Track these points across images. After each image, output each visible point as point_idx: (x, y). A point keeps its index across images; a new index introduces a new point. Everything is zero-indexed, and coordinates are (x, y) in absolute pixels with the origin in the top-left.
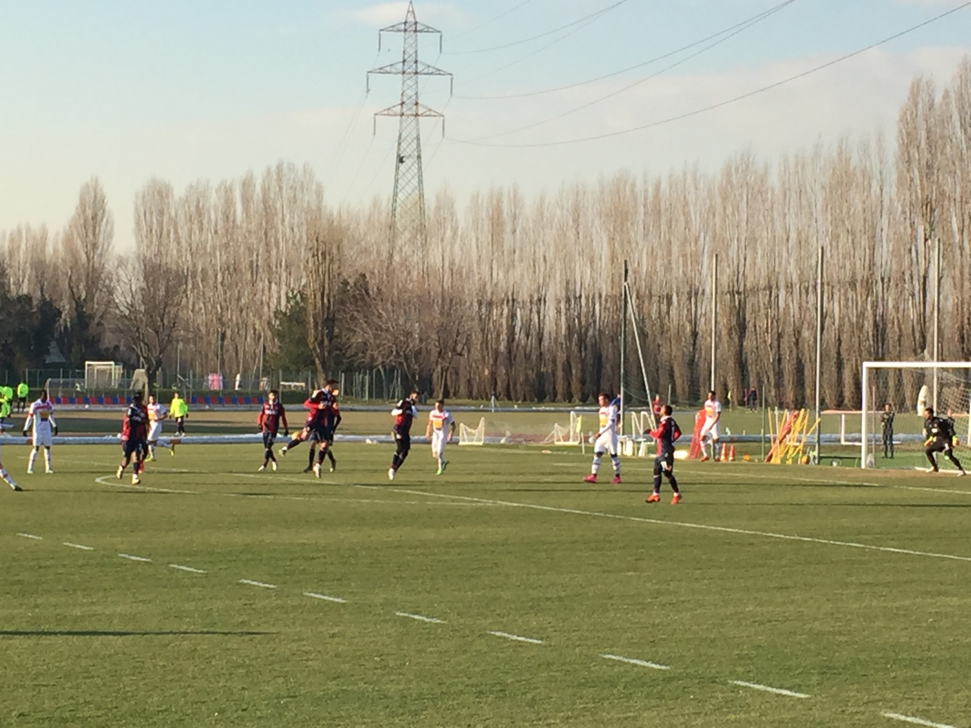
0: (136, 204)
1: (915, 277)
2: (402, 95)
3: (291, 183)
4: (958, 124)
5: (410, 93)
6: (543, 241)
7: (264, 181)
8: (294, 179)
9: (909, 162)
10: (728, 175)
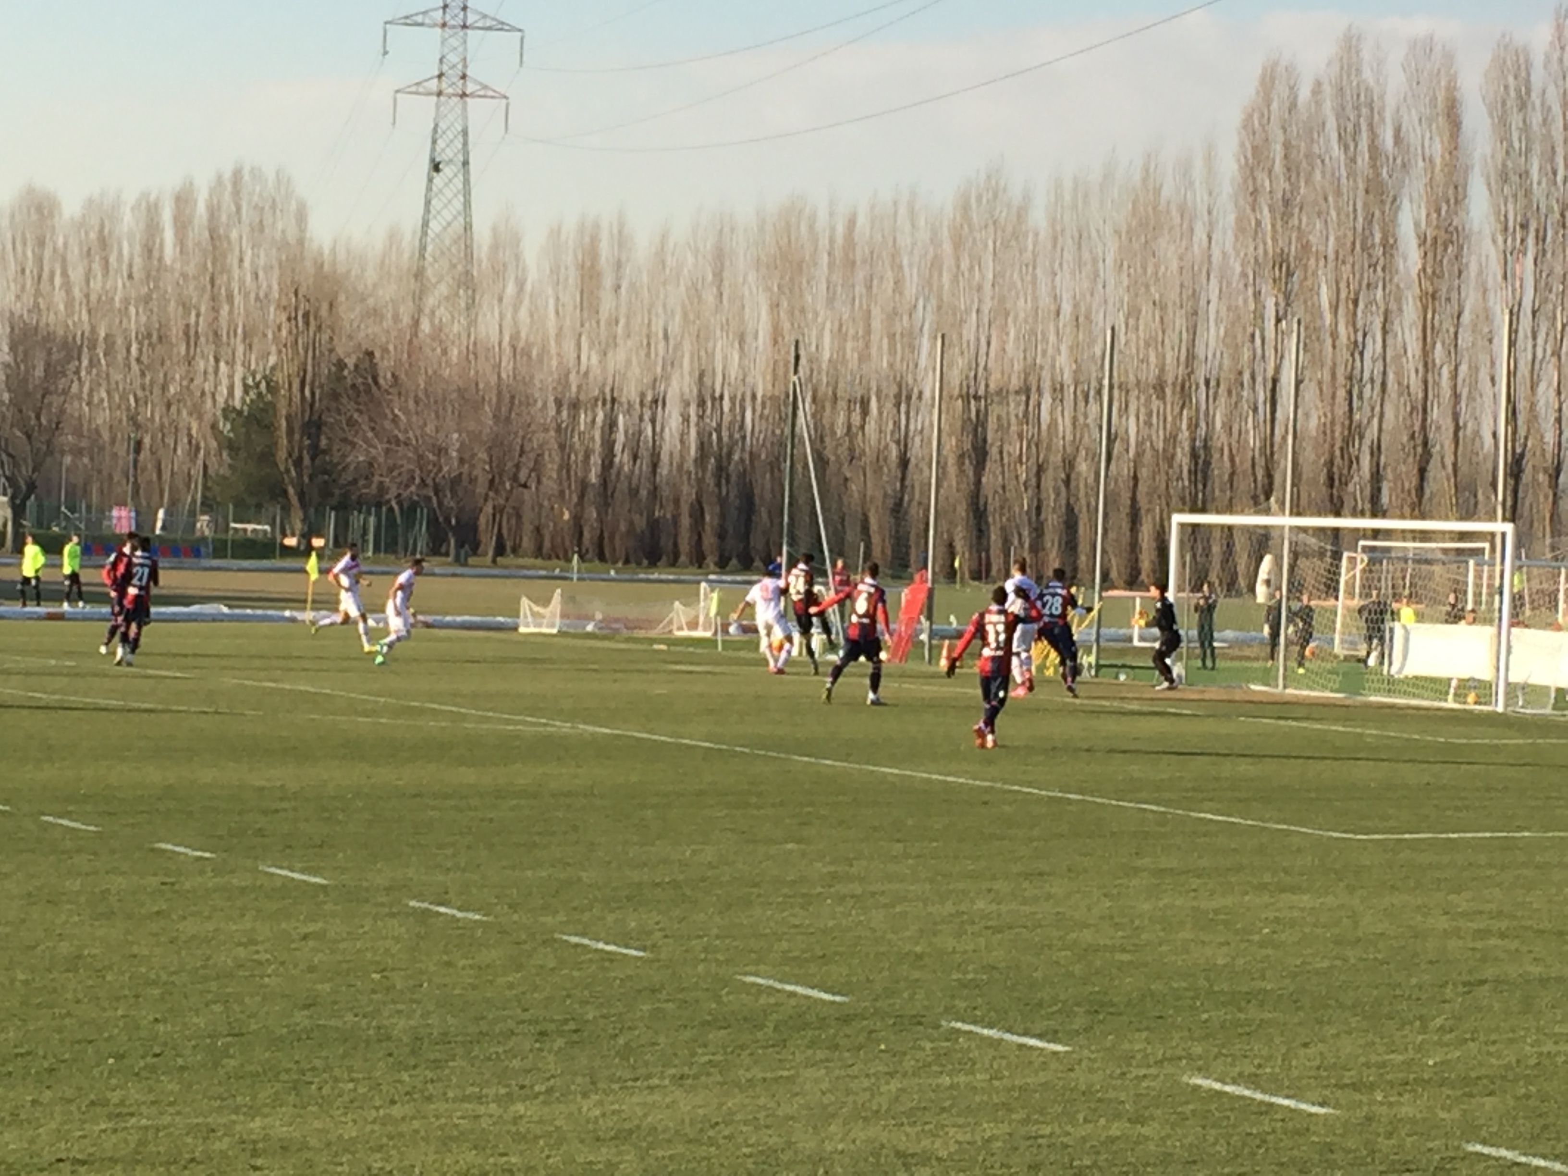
1: (1259, 379)
2: (441, 61)
3: (256, 198)
4: (1334, 136)
5: (453, 58)
6: (664, 306)
7: (211, 196)
8: (260, 195)
9: (1255, 193)
10: (965, 208)
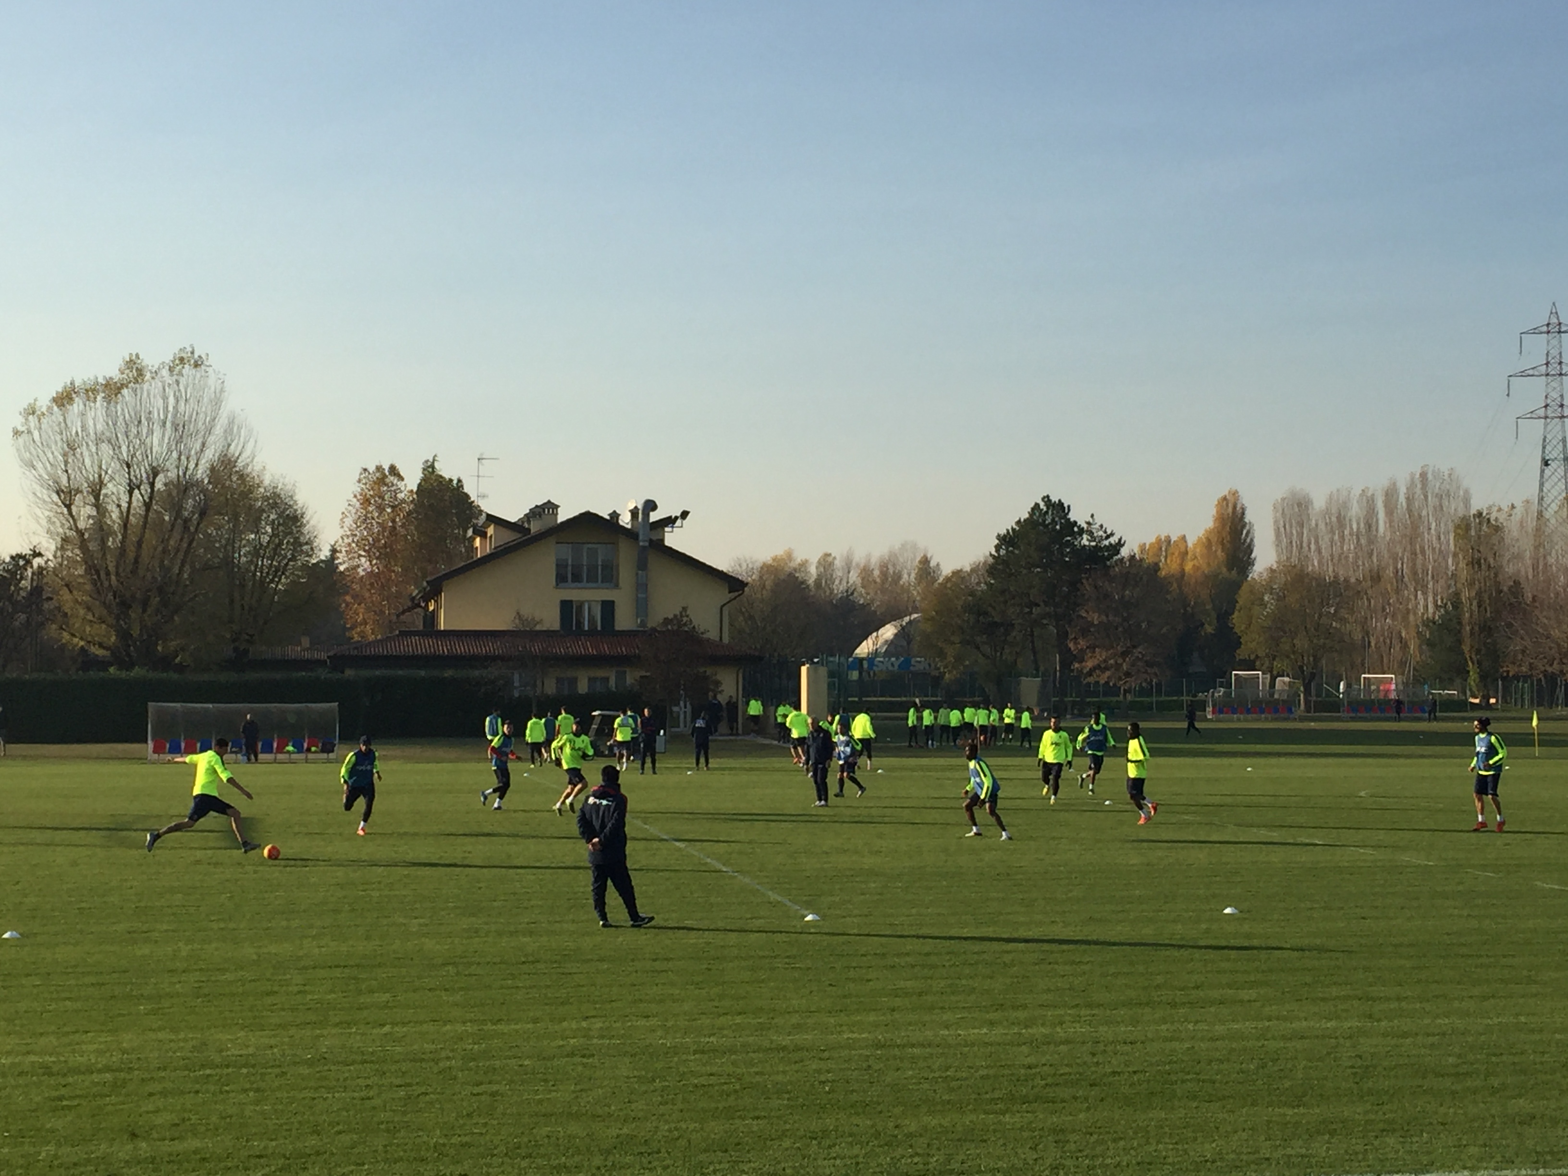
0: (1276, 517)
2: (1546, 397)
3: (1437, 490)
5: (1555, 395)
7: (1407, 489)
